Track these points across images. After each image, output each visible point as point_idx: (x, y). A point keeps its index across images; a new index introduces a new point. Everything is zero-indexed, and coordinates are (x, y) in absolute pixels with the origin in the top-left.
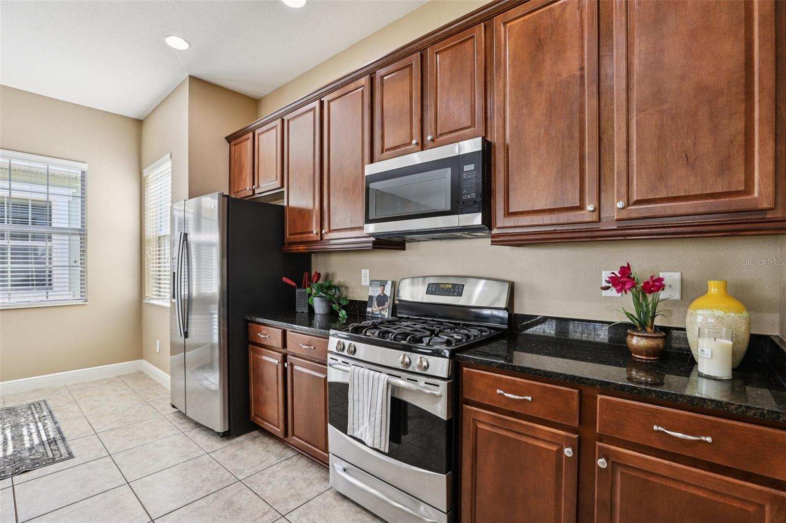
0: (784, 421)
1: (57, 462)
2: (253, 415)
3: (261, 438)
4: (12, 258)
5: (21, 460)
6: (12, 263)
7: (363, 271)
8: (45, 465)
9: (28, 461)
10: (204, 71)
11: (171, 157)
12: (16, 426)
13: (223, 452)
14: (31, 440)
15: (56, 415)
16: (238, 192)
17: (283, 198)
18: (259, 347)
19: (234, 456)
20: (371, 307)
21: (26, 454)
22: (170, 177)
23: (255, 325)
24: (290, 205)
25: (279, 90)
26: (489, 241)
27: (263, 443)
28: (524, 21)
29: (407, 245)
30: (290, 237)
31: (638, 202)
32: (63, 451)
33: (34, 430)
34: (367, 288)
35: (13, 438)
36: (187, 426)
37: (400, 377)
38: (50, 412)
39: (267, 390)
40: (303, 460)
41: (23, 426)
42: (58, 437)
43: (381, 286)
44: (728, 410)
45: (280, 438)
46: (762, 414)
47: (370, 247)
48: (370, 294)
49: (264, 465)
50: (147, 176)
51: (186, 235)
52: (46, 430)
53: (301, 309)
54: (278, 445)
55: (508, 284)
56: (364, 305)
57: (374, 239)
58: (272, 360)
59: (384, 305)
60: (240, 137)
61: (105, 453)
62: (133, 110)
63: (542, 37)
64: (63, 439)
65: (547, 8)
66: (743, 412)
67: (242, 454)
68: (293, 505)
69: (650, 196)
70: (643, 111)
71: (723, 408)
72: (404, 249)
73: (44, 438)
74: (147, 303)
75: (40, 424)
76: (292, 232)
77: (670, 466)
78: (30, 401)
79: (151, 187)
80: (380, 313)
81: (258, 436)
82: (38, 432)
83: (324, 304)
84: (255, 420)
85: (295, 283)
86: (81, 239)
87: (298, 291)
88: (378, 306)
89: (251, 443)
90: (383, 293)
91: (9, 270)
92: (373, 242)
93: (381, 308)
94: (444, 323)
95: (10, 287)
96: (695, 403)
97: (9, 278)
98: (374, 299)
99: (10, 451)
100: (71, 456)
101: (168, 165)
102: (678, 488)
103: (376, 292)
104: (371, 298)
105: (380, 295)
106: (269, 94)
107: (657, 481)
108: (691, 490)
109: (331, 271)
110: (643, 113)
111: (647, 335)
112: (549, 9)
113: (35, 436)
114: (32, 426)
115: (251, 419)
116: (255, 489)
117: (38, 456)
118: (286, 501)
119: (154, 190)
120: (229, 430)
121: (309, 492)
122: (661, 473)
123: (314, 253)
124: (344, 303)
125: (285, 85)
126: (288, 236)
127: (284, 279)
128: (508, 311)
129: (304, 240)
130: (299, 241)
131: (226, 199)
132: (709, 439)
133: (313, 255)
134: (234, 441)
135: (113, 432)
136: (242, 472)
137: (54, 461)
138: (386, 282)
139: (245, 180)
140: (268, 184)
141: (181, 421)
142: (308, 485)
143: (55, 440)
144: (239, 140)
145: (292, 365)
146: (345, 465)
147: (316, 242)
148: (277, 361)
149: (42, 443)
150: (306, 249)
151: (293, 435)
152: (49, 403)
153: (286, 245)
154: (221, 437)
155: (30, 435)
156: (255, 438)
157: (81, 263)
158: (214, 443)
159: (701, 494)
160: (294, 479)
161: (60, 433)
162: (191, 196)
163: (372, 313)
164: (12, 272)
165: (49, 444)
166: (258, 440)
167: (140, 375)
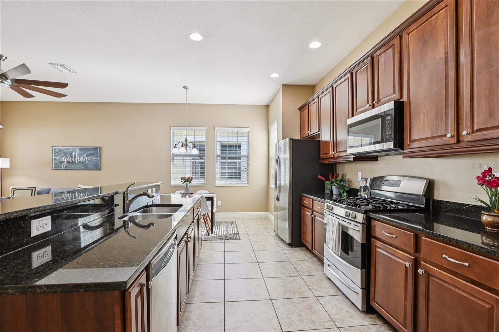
0: (498, 256)
1: (236, 240)
2: (302, 239)
3: (305, 250)
4: (228, 167)
5: (227, 236)
6: (228, 169)
7: (359, 173)
8: (233, 240)
9: (229, 237)
10: (288, 81)
11: (277, 121)
12: (227, 227)
13: (288, 251)
14: (230, 232)
15: (238, 226)
16: (303, 134)
17: (319, 137)
18: (305, 207)
19: (291, 253)
20: (360, 192)
21: (229, 235)
22: (277, 130)
23: (303, 197)
24: (322, 140)
25: (322, 80)
26: (401, 156)
27: (305, 252)
28: (417, 31)
29: (379, 158)
30: (323, 156)
31: (478, 130)
32: (238, 237)
33: (231, 229)
34: (359, 182)
35: (226, 230)
36: (278, 239)
37: (345, 221)
38: (236, 225)
39: (307, 227)
40: (319, 262)
41: (229, 228)
42: (237, 233)
43: (365, 181)
44: (473, 248)
45: (310, 250)
46: (488, 252)
47: (352, 160)
48: (360, 185)
49: (301, 259)
50: (270, 130)
51: (279, 156)
52: (234, 230)
53: (327, 191)
54: (311, 255)
55: (426, 181)
56: (357, 191)
57: (354, 156)
58: (308, 213)
59: (366, 191)
60: (304, 108)
61: (249, 241)
62: (264, 102)
63: (426, 38)
64: (238, 234)
65: (429, 20)
66: (479, 250)
67: (295, 254)
68: (306, 274)
69: (485, 126)
70: (480, 74)
71: (471, 247)
72: (377, 161)
73: (234, 232)
74: (270, 187)
75: (233, 228)
76: (323, 153)
77: (451, 278)
78: (231, 221)
79: (272, 135)
80: (364, 196)
81: (304, 249)
82: (232, 230)
83: (337, 190)
84: (303, 241)
85: (324, 178)
86: (248, 159)
87: (325, 182)
88: (363, 192)
89: (300, 251)
90: (366, 185)
91: (227, 171)
92: (353, 158)
93: (364, 193)
94: (386, 201)
95: (227, 178)
96: (458, 243)
97: (227, 175)
98: (362, 188)
99: (225, 234)
100: (240, 239)
101: (276, 125)
102: (455, 290)
103: (363, 184)
104: (361, 187)
105: (364, 186)
106: (318, 82)
107: (446, 285)
108: (461, 292)
109: (345, 172)
110: (480, 75)
111: (494, 214)
112: (430, 21)
113: (231, 231)
114: (231, 228)
115: (302, 241)
116: (295, 265)
117: (231, 236)
118: (304, 272)
119: (273, 136)
120: (292, 243)
121: (315, 273)
122: (447, 281)
123: (338, 163)
124: (347, 189)
125: (324, 77)
126: (321, 155)
127: (319, 177)
128: (425, 197)
129: (327, 157)
130: (325, 157)
131: (292, 140)
132: (467, 264)
133: (337, 164)
134: (293, 249)
135: (253, 235)
136: (292, 259)
137: (235, 239)
138: (367, 179)
139: (306, 129)
140: (314, 130)
141: (276, 237)
142: (316, 271)
143: (236, 234)
144: (303, 109)
145: (315, 216)
146: (329, 263)
147: (331, 158)
148: (309, 214)
149: (233, 234)
150: (328, 162)
151: (315, 249)
152: (237, 222)
153: (321, 160)
154: (289, 245)
155: (230, 230)
156: (303, 250)
157: (248, 169)
158: (286, 247)
159: (465, 294)
160: (311, 267)
161: (238, 232)
162: (283, 139)
163: (361, 195)
164: (228, 172)
165: (235, 234)
166: (303, 251)
167: (267, 218)
